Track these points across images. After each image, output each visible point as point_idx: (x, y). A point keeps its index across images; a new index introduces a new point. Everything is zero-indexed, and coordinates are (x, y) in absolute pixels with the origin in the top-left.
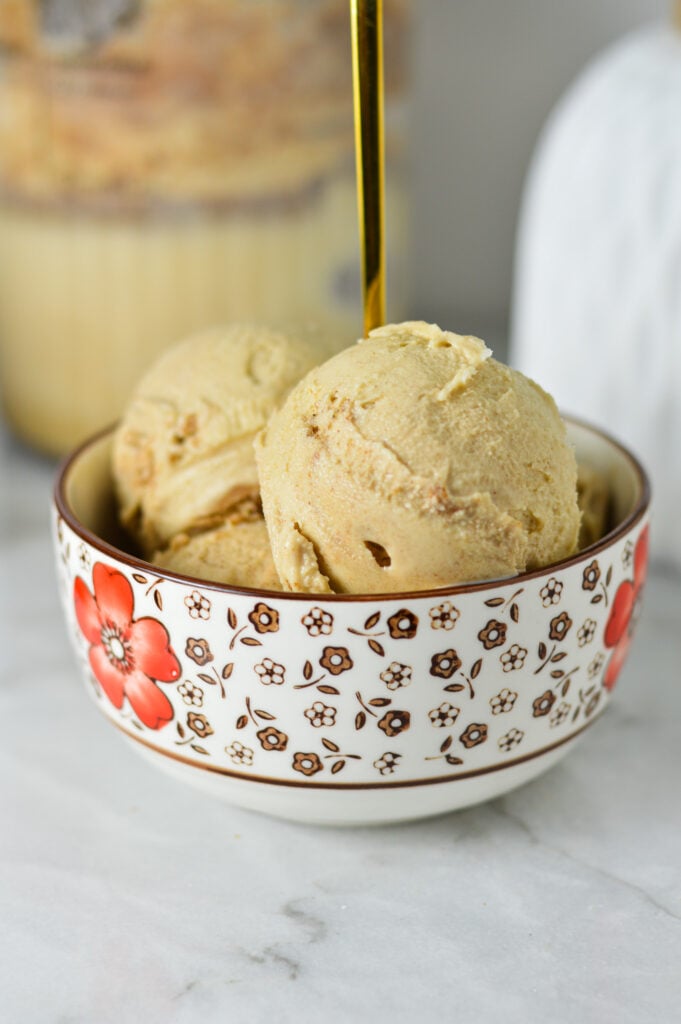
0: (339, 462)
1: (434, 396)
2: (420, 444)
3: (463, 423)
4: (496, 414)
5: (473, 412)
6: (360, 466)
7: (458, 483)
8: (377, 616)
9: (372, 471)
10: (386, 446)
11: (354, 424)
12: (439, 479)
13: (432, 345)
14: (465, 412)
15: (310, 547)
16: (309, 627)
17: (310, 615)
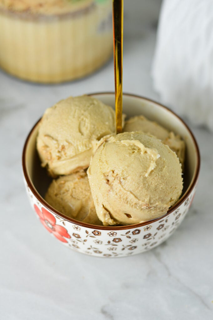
0: (117, 194)
1: (144, 175)
2: (141, 192)
3: (153, 182)
4: (162, 176)
5: (156, 178)
6: (123, 196)
7: (152, 201)
8: (129, 232)
9: (127, 199)
10: (131, 193)
11: (121, 185)
12: (147, 202)
13: (142, 153)
14: (154, 178)
15: (108, 213)
16: (110, 235)
17: (110, 233)
